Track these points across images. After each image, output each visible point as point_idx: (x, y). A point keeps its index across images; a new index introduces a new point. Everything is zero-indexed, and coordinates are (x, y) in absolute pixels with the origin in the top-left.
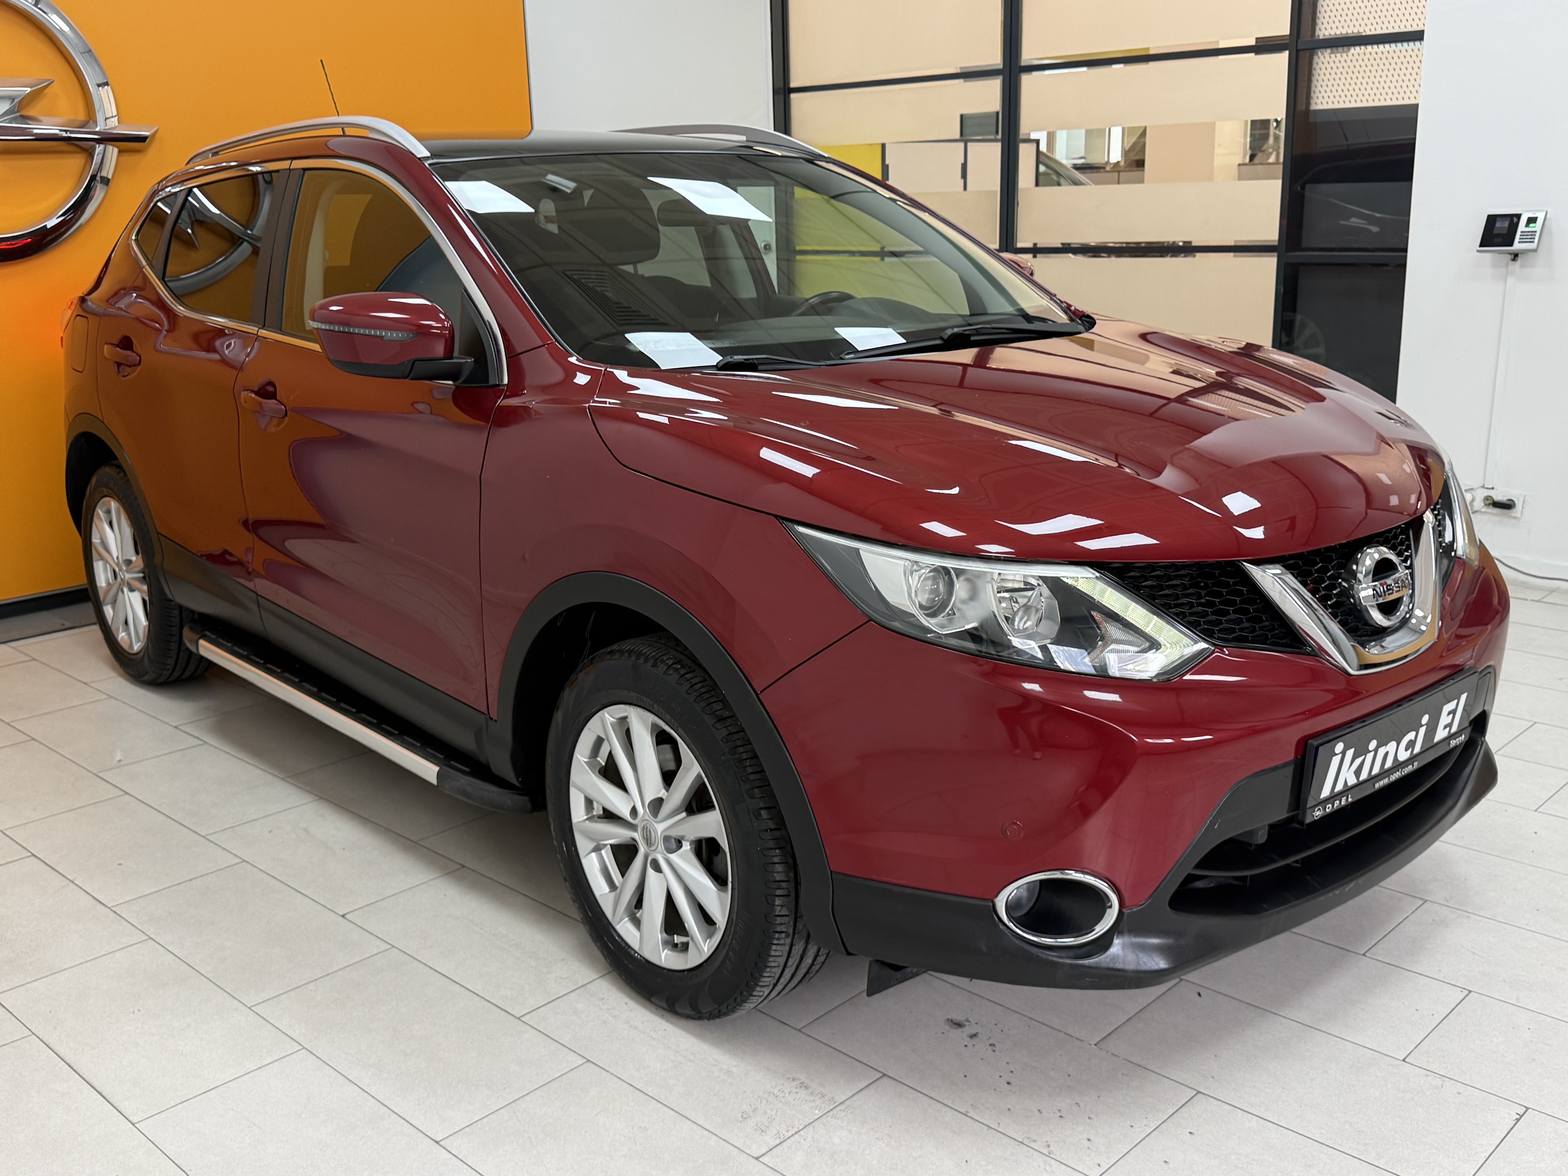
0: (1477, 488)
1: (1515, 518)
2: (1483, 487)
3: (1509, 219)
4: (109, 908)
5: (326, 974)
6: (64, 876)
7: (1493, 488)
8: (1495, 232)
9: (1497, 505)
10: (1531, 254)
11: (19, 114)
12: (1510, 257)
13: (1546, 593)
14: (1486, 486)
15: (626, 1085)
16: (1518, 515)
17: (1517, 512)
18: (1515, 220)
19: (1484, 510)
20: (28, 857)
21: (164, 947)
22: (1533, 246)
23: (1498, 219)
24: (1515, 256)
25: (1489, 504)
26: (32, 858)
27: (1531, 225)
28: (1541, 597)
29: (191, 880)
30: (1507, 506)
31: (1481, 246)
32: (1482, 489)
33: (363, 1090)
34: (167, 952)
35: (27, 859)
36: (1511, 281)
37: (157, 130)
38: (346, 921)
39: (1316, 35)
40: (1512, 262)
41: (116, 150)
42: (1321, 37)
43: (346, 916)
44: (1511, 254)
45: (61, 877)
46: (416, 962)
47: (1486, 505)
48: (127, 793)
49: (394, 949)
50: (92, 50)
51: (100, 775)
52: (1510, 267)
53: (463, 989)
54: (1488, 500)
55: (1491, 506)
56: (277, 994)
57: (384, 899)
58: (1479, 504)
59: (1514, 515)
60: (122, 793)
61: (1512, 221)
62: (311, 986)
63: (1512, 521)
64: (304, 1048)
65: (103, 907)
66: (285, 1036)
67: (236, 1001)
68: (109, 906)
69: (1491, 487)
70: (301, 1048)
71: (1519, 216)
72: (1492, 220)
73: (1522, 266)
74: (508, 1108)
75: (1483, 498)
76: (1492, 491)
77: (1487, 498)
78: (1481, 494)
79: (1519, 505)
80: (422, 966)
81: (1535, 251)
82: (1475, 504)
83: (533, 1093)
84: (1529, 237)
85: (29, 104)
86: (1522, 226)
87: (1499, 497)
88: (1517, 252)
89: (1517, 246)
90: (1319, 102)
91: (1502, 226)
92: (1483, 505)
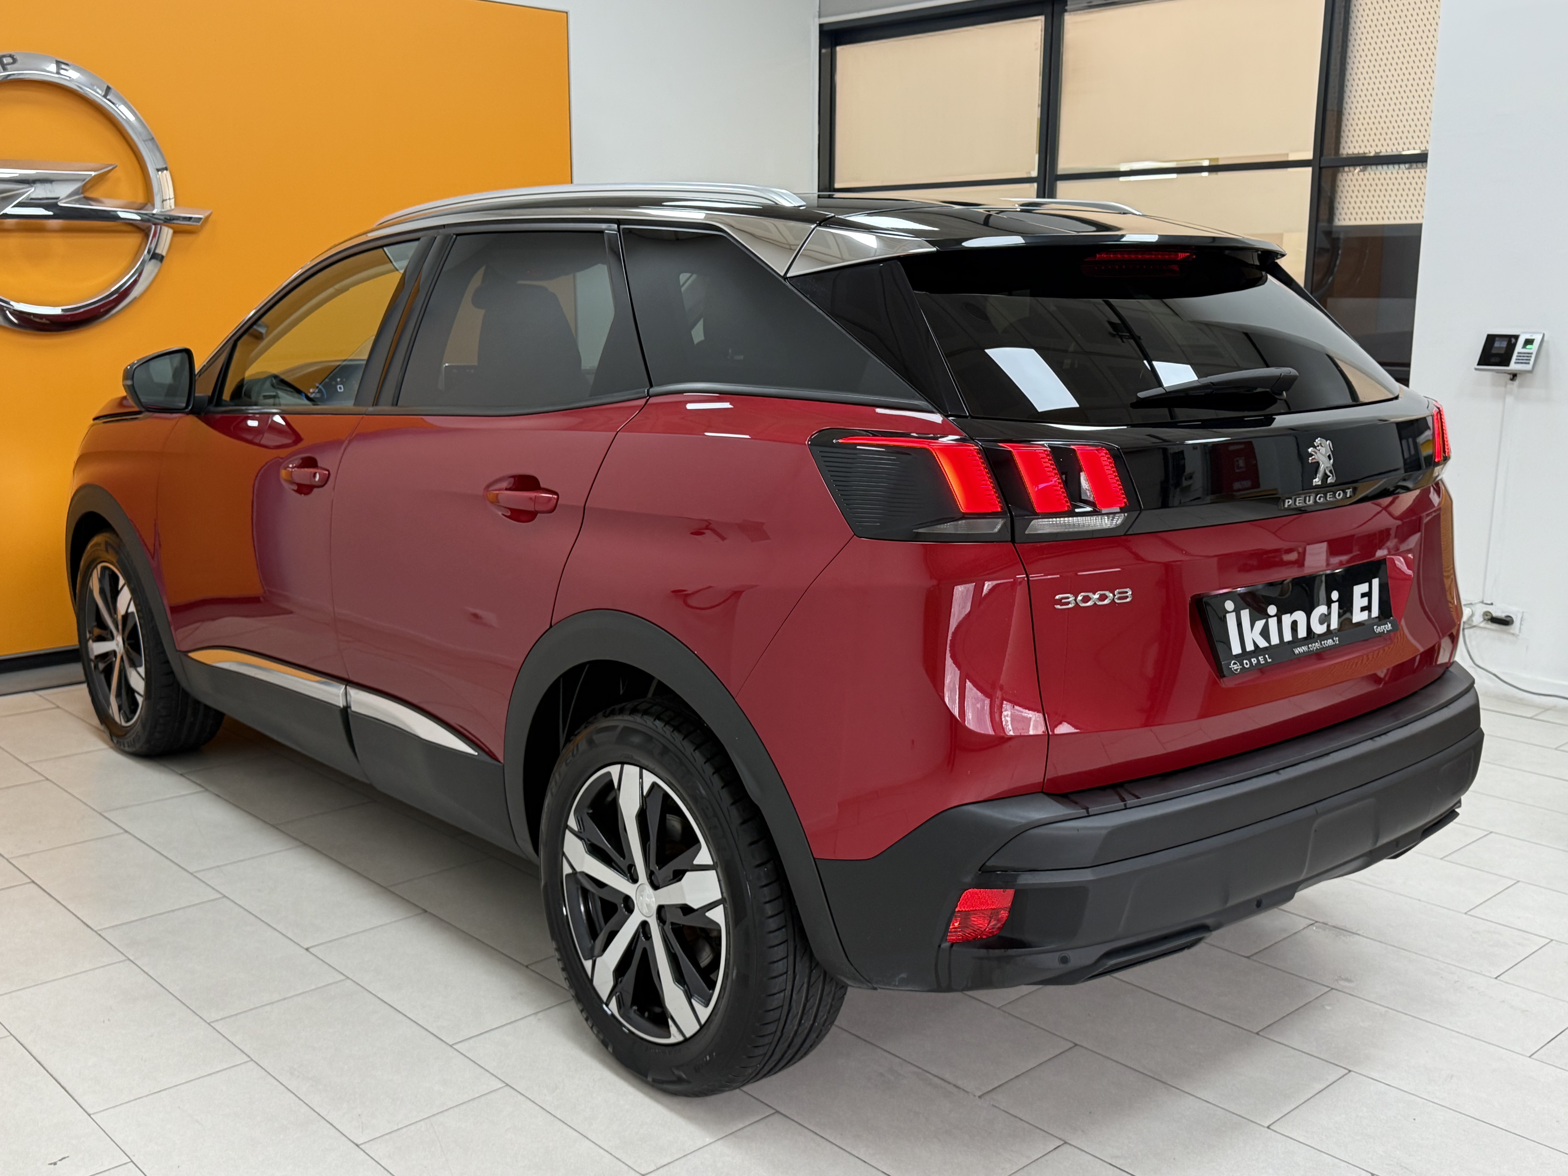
0: (1476, 604)
1: (1513, 634)
2: (1482, 602)
3: (1507, 339)
4: (96, 932)
5: (283, 997)
6: (58, 902)
7: (1492, 604)
8: (1494, 351)
9: (1495, 620)
10: (1529, 375)
11: (82, 196)
12: (1509, 377)
13: (1541, 710)
14: (1485, 602)
15: (538, 1108)
16: (1516, 631)
17: (1515, 628)
18: (1513, 340)
19: (1482, 625)
20: (29, 883)
21: (139, 968)
22: (1528, 367)
23: (1497, 339)
24: (1514, 376)
25: (1489, 620)
26: (32, 885)
27: (1528, 347)
28: (1534, 714)
29: (173, 911)
30: (1505, 622)
31: (1479, 364)
32: (1481, 604)
33: (299, 1098)
34: (142, 972)
35: (27, 886)
36: (1509, 400)
37: (211, 213)
38: (308, 953)
39: (1340, 153)
40: (1511, 382)
41: (171, 231)
42: (1344, 156)
43: (311, 950)
44: (1510, 374)
45: (55, 902)
46: (365, 993)
47: (1485, 620)
48: (126, 832)
49: (348, 981)
50: (155, 138)
51: (105, 814)
52: (1508, 386)
53: (405, 1018)
54: (1487, 615)
55: (1490, 622)
56: (236, 1013)
57: (348, 936)
58: (1478, 619)
59: (1512, 631)
60: (122, 831)
61: (1510, 341)
62: (268, 1008)
63: (1511, 637)
64: (252, 1060)
65: (89, 930)
66: (236, 1049)
67: (197, 1017)
68: (95, 929)
69: (1489, 602)
70: (249, 1059)
71: (1516, 337)
72: (1491, 339)
73: (1520, 386)
74: (427, 1121)
75: (1482, 613)
76: (1491, 606)
77: (1486, 614)
78: (1480, 610)
79: (1517, 622)
80: (371, 995)
81: (1531, 372)
82: (1474, 619)
83: (452, 1110)
84: (1525, 358)
85: (91, 187)
86: (1519, 348)
87: (1498, 613)
88: (1515, 372)
89: (1513, 366)
90: (1341, 218)
91: (1501, 345)
92: (1482, 619)
